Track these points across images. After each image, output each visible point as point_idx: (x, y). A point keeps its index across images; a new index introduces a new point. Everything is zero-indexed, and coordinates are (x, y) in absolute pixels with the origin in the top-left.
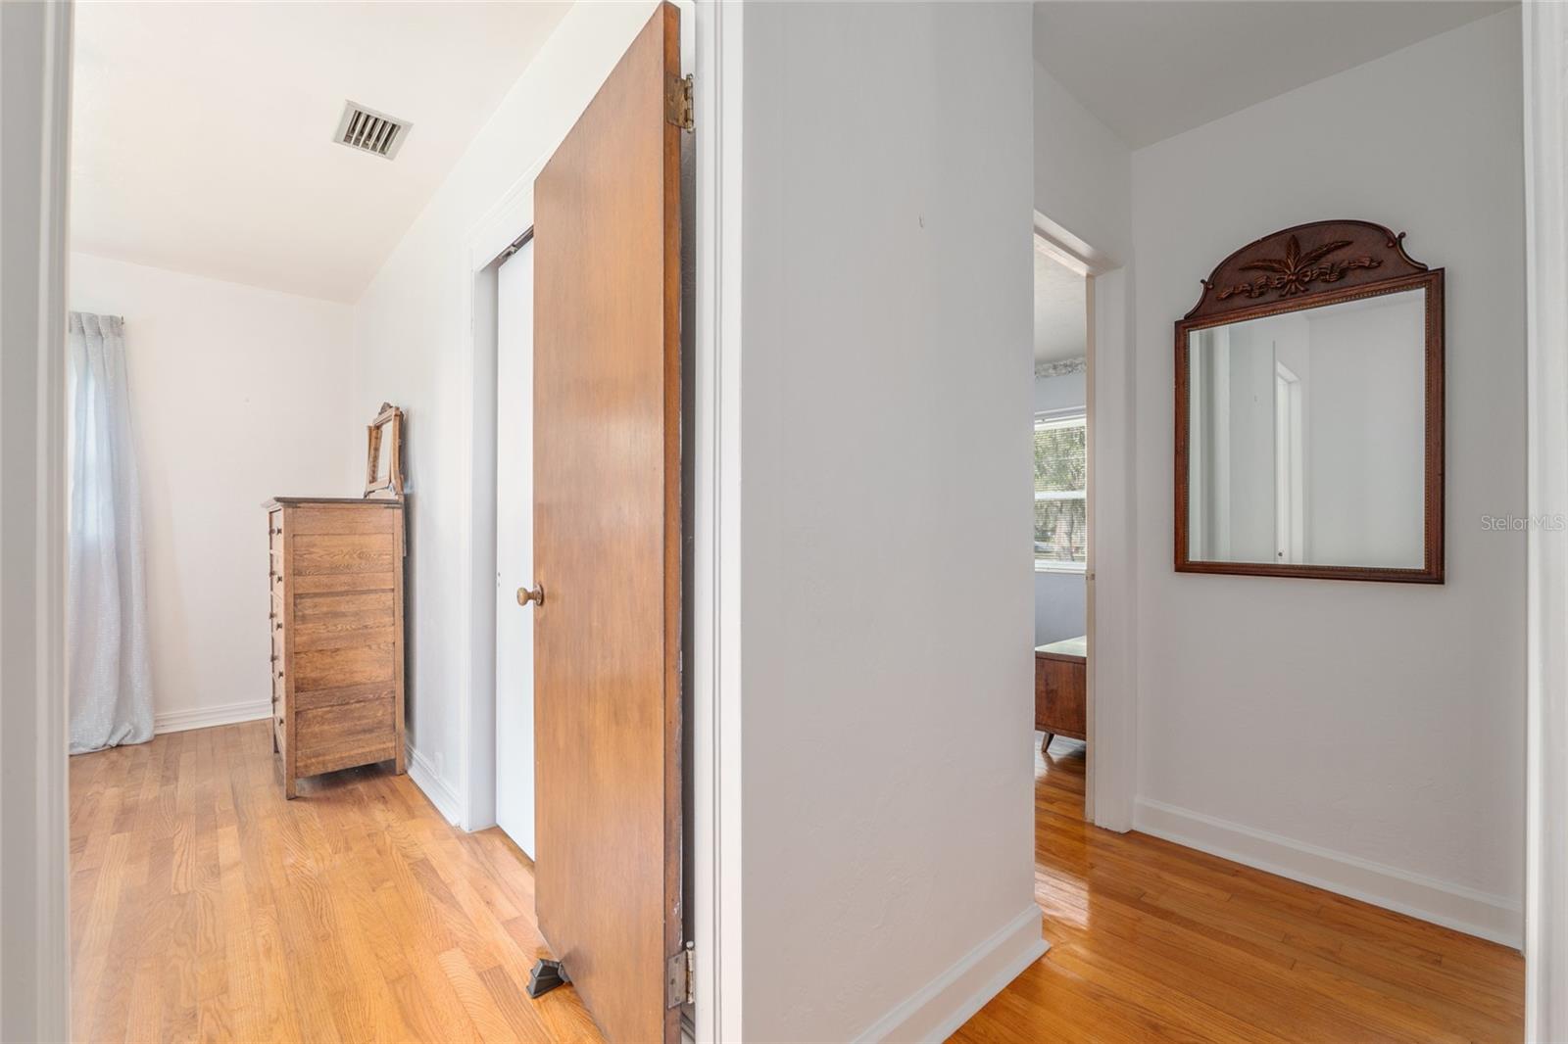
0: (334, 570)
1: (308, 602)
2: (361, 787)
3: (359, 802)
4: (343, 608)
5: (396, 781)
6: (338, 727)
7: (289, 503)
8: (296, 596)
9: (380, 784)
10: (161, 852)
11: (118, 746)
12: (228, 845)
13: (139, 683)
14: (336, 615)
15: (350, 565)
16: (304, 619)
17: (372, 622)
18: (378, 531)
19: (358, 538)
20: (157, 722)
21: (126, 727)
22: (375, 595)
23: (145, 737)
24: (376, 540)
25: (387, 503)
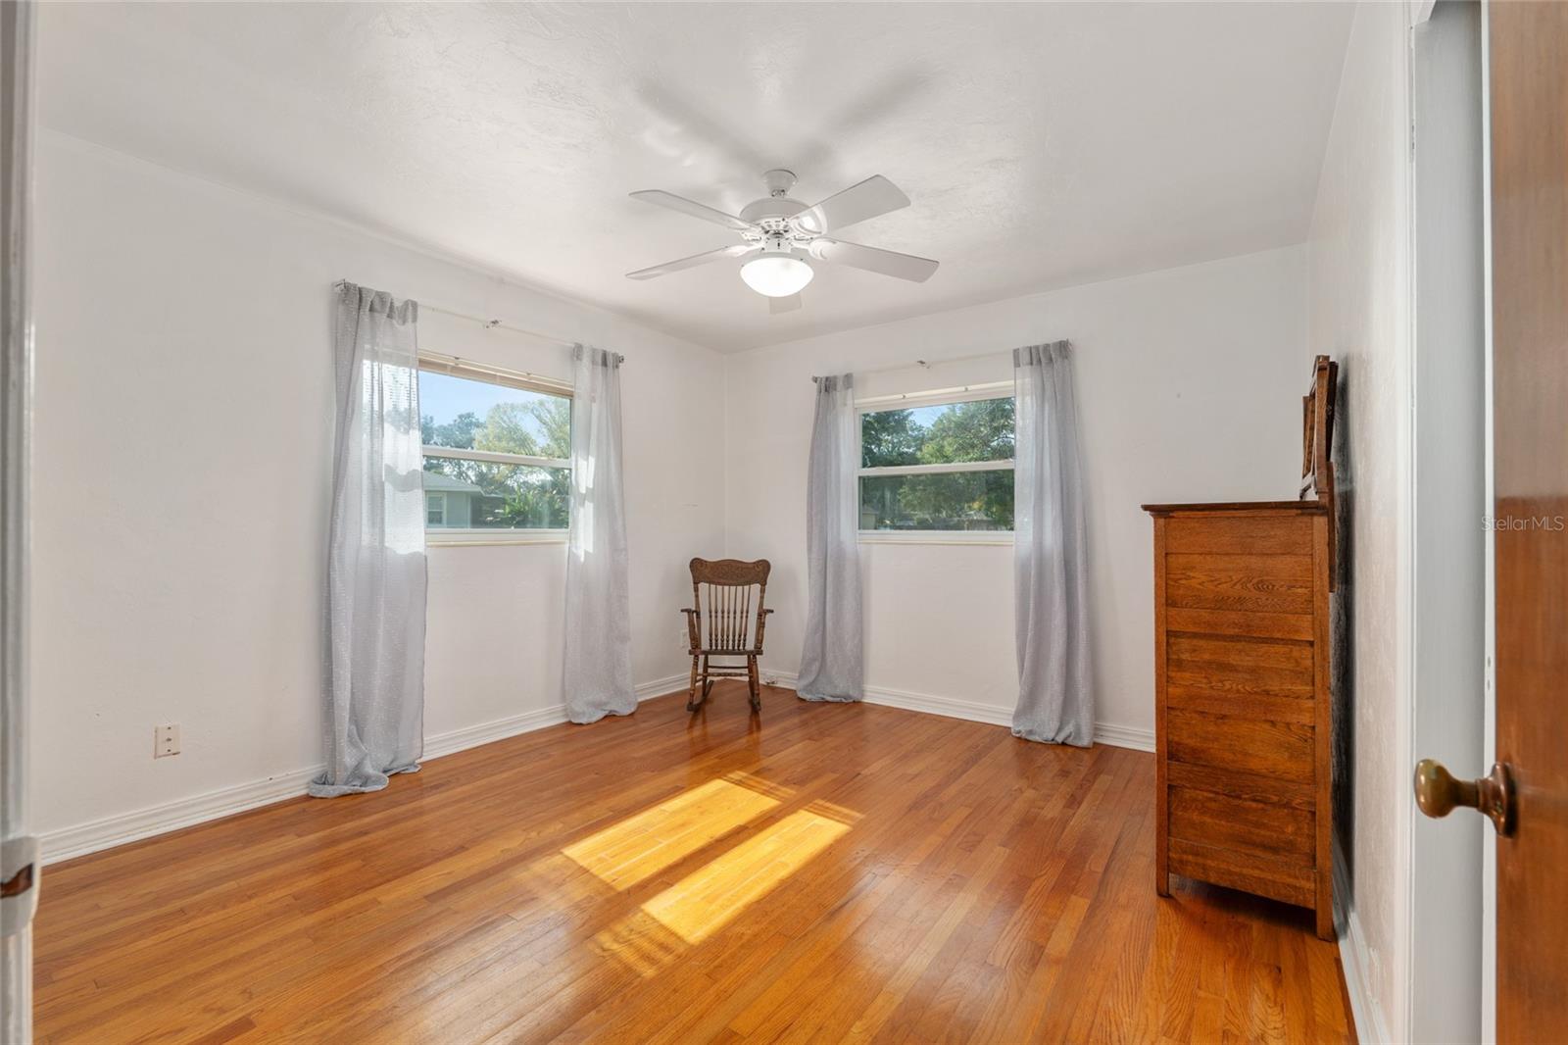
0: (1221, 603)
1: (1185, 643)
4: (1234, 659)
5: (1314, 950)
6: (1226, 826)
7: (1159, 511)
8: (1169, 633)
11: (1063, 744)
14: (1223, 667)
15: (1240, 600)
16: (1180, 665)
17: (1274, 686)
18: (1288, 550)
19: (1255, 562)
20: (1097, 730)
21: (1069, 729)
22: (1281, 649)
23: (1085, 742)
24: (1284, 567)
25: (1302, 507)
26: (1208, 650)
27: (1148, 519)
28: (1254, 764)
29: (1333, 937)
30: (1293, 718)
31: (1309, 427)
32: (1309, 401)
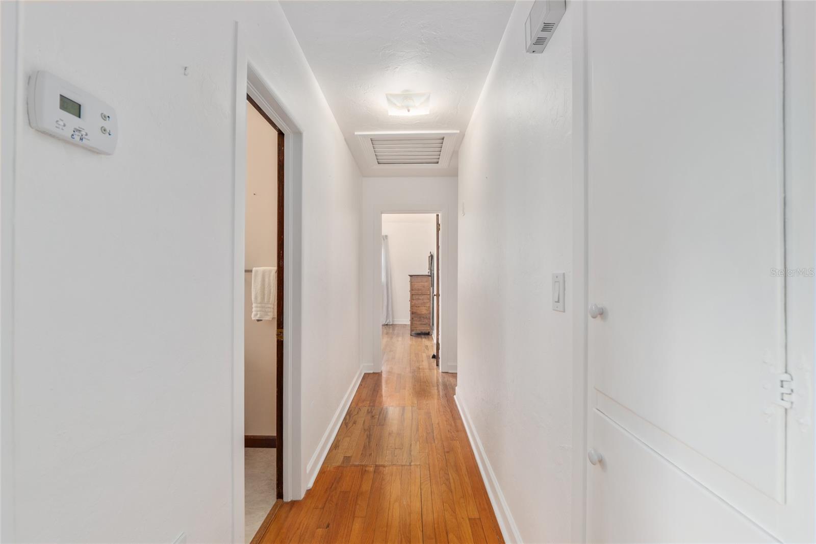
0: (419, 290)
1: (414, 296)
2: (423, 336)
3: (421, 338)
4: (420, 298)
5: (430, 336)
6: (419, 323)
7: (411, 276)
8: (412, 295)
9: (426, 336)
10: (392, 338)
11: (387, 325)
12: (400, 339)
13: (390, 313)
14: (419, 299)
15: (421, 289)
16: (413, 299)
17: (425, 301)
18: (427, 282)
19: (423, 283)
20: (393, 321)
21: (388, 321)
22: (426, 296)
23: (391, 324)
24: (426, 284)
25: (428, 276)
26: (417, 297)
27: (409, 277)
28: (423, 313)
29: (432, 335)
30: (427, 305)
31: (429, 262)
32: (429, 257)
